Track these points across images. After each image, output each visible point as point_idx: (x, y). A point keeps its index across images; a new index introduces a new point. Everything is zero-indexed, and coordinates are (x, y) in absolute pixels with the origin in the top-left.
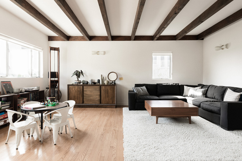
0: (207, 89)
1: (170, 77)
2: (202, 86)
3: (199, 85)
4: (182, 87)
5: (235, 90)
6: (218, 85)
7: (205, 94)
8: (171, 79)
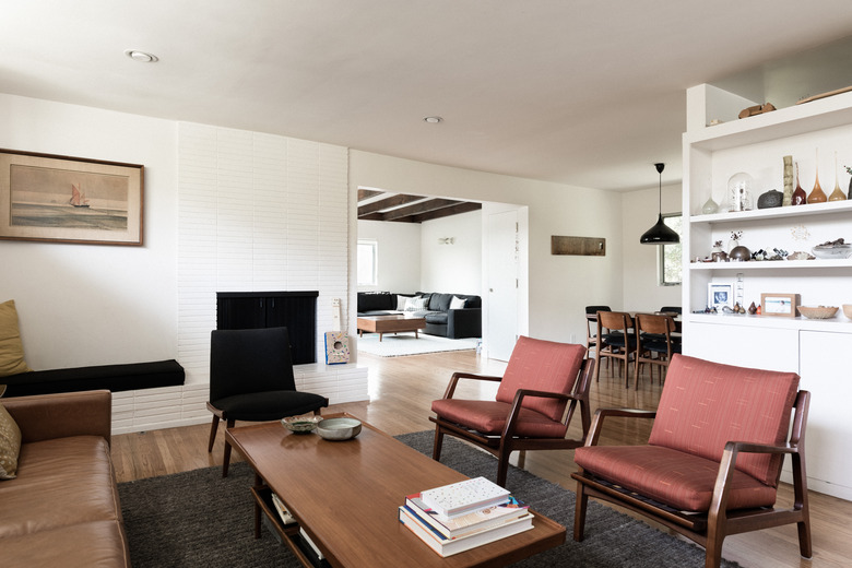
0: (429, 299)
1: (374, 281)
2: (423, 295)
3: (418, 294)
4: (395, 296)
5: (460, 297)
6: (443, 293)
7: (428, 306)
8: (376, 284)
